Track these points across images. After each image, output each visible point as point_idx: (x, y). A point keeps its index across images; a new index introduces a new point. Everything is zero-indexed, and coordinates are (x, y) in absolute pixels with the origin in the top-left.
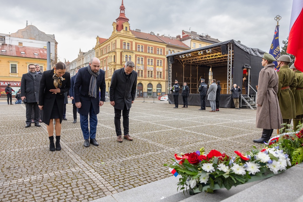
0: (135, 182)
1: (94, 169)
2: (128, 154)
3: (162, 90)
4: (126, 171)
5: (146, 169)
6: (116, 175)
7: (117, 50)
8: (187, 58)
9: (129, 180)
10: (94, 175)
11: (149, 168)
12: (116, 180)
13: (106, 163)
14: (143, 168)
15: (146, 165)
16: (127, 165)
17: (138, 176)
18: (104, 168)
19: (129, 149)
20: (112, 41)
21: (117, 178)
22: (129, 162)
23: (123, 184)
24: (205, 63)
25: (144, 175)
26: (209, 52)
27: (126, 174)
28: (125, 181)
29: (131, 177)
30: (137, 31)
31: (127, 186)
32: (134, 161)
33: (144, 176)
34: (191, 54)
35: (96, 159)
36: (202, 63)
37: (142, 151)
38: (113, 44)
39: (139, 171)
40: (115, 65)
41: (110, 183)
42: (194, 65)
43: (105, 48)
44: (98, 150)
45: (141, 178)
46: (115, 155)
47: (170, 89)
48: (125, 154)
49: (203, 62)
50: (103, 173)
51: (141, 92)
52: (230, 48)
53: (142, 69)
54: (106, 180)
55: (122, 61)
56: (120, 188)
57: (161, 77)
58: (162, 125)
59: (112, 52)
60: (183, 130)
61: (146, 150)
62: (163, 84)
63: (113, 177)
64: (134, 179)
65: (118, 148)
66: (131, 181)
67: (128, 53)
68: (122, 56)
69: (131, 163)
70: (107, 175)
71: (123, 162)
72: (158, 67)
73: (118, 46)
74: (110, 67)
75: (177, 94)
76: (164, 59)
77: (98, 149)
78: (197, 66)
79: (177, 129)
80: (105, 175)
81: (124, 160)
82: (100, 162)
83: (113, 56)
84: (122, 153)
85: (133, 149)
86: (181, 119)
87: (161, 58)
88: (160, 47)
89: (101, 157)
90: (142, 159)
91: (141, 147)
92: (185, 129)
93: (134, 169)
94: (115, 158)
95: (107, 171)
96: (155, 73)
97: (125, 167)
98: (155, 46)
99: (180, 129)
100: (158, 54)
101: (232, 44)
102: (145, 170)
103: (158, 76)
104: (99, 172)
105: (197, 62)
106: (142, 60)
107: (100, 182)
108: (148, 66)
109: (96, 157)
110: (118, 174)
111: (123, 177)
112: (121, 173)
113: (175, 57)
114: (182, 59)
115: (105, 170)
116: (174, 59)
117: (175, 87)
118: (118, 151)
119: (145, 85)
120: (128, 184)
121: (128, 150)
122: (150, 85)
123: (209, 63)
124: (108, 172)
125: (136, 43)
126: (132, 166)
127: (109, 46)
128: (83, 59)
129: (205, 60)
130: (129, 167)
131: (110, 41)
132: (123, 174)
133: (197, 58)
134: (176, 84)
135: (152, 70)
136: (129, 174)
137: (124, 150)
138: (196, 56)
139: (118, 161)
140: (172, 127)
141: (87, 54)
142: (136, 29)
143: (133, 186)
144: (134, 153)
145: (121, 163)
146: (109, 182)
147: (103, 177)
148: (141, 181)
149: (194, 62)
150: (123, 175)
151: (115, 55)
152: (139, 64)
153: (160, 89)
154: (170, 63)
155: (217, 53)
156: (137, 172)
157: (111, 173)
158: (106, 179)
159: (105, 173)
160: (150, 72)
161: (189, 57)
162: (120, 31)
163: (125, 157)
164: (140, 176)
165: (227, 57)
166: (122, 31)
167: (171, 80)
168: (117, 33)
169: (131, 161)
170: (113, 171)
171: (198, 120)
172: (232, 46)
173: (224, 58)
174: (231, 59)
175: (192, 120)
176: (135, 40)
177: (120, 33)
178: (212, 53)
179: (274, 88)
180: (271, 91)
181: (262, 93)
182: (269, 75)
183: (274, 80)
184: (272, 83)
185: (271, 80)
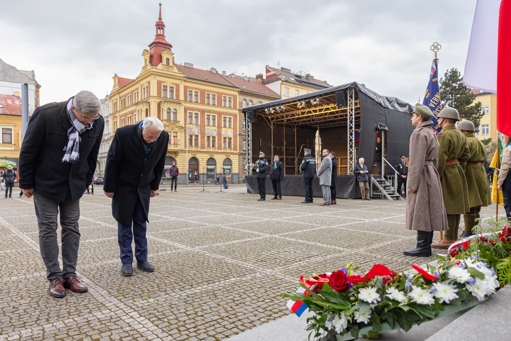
0: (216, 330)
1: (137, 311)
3: (233, 170)
4: (197, 312)
5: (232, 308)
6: (179, 320)
7: (151, 100)
8: (278, 113)
9: (205, 329)
10: (139, 322)
12: (181, 329)
13: (158, 300)
14: (226, 306)
15: (229, 301)
16: (196, 302)
17: (220, 321)
18: (155, 309)
19: (194, 274)
20: (142, 83)
21: (182, 326)
22: (198, 296)
23: (195, 336)
24: (308, 123)
25: (230, 318)
26: (315, 103)
27: (197, 319)
28: (199, 330)
29: (207, 323)
30: (186, 66)
32: (208, 295)
33: (231, 321)
34: (285, 107)
35: (137, 293)
36: (303, 122)
37: (218, 276)
38: (144, 88)
39: (220, 311)
41: (171, 335)
42: (290, 125)
43: (129, 95)
46: (171, 286)
48: (188, 282)
49: (304, 119)
50: (156, 319)
52: (351, 97)
53: (197, 133)
54: (163, 331)
57: (230, 147)
58: (244, 231)
59: (143, 102)
60: (282, 238)
62: (235, 159)
63: (176, 323)
64: (214, 325)
66: (208, 329)
67: (172, 104)
68: (161, 110)
69: (202, 298)
70: (164, 322)
71: (188, 297)
72: (225, 129)
73: (154, 91)
75: (262, 176)
76: (235, 116)
78: (294, 127)
79: (271, 236)
80: (160, 322)
81: (190, 293)
82: (146, 299)
83: (145, 110)
84: (183, 282)
85: (200, 273)
86: (275, 219)
87: (230, 114)
89: (145, 289)
90: (220, 290)
92: (286, 236)
93: (210, 309)
94: (172, 290)
95: (161, 313)
96: (220, 139)
97: (193, 305)
99: (277, 236)
100: (225, 107)
102: (230, 309)
103: (225, 145)
105: (295, 120)
106: (197, 117)
107: (153, 334)
108: (208, 127)
110: (183, 319)
111: (193, 323)
112: (189, 316)
114: (268, 115)
115: (158, 312)
116: (255, 115)
117: (259, 163)
119: (203, 160)
120: (205, 336)
121: (193, 276)
122: (211, 161)
123: (315, 121)
124: (164, 316)
125: (186, 88)
126: (205, 303)
127: (136, 92)
129: (309, 116)
130: (200, 304)
131: (137, 82)
132: (193, 319)
133: (294, 113)
134: (261, 159)
135: (215, 134)
136: (203, 318)
137: (185, 275)
138: (293, 109)
139: (179, 296)
140: (262, 234)
144: (205, 280)
145: (185, 299)
146: (170, 333)
147: (157, 326)
148: (227, 328)
149: (290, 120)
150: (193, 321)
151: (148, 108)
152: (191, 123)
153: (229, 167)
154: (248, 122)
155: (328, 104)
156: (217, 313)
157: (170, 318)
158: (163, 329)
160: (211, 138)
161: (282, 112)
162: (157, 66)
163: (190, 288)
164: (223, 320)
165: (346, 111)
166: (160, 66)
167: (251, 152)
168: (151, 70)
169: (202, 295)
170: (173, 313)
171: (304, 220)
172: (355, 94)
173: (340, 113)
174: (353, 114)
175: (293, 220)
176: (183, 82)
177: (156, 68)
178: (321, 105)
179: (433, 161)
180: (431, 167)
181: (417, 170)
182: (427, 140)
183: (434, 148)
184: (431, 153)
185: (431, 149)
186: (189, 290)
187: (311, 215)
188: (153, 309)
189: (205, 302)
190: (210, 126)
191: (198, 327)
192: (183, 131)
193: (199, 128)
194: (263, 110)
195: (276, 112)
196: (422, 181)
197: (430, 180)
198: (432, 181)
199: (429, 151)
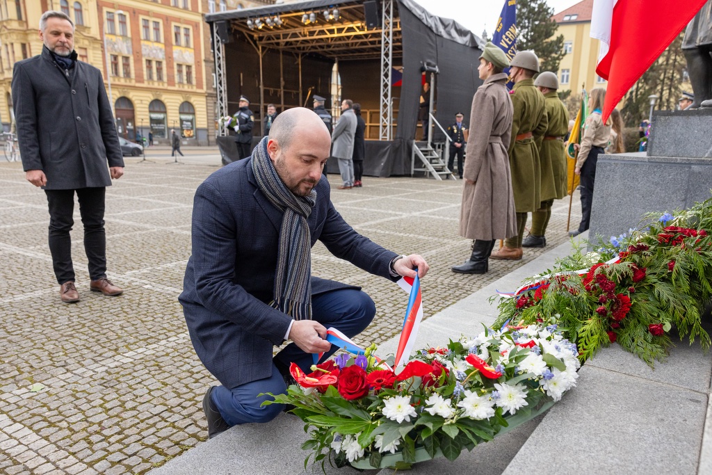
0: (158, 434)
1: (7, 413)
2: (120, 345)
3: (197, 123)
4: (124, 403)
5: (187, 387)
6: (91, 423)
8: (270, 30)
9: (138, 434)
10: (10, 436)
11: (197, 381)
12: (94, 438)
13: (49, 386)
14: (177, 385)
15: (184, 375)
16: (124, 382)
17: (165, 415)
18: (44, 405)
19: (122, 328)
21: (96, 432)
22: (128, 371)
23: (120, 450)
24: (320, 50)
25: (184, 408)
26: (331, 17)
27: (124, 415)
28: (127, 437)
29: (142, 421)
31: (135, 454)
32: (146, 367)
33: (185, 412)
34: (281, 19)
35: (7, 376)
36: (313, 47)
39: (166, 396)
41: (74, 454)
42: (291, 51)
44: (10, 341)
45: (176, 417)
46: (78, 354)
47: (227, 123)
48: (109, 344)
49: (314, 44)
50: (45, 424)
51: (130, 126)
52: (388, 12)
53: (125, 53)
54: (58, 447)
56: (113, 464)
57: (189, 81)
62: (200, 104)
63: (83, 429)
64: (154, 425)
65: (84, 325)
66: (144, 434)
68: (49, 2)
69: (135, 374)
70: (61, 429)
71: (110, 374)
72: (179, 48)
75: (245, 139)
76: (196, 26)
77: (10, 338)
78: (297, 55)
80: (52, 430)
81: (112, 365)
82: (26, 386)
84: (99, 344)
85: (133, 325)
87: (187, 22)
89: (25, 365)
90: (167, 354)
93: (149, 393)
94: (79, 362)
95: (56, 412)
96: (170, 67)
97: (118, 390)
100: (176, 6)
102: (185, 390)
103: (181, 77)
104: (28, 422)
105: (299, 45)
106: (123, 23)
107: (39, 455)
108: (146, 43)
109: (8, 368)
110: (97, 419)
111: (117, 424)
112: (110, 412)
113: (234, 24)
114: (253, 31)
115: (50, 410)
116: (229, 30)
117: (239, 117)
118: (86, 337)
119: (142, 103)
120: (137, 447)
121: (120, 332)
122: (157, 105)
123: (331, 49)
124: (61, 418)
126: (140, 383)
129: (322, 39)
130: (130, 387)
132: (117, 416)
133: (297, 31)
134: (243, 109)
135: (161, 56)
136: (135, 413)
137: (105, 331)
138: (296, 25)
139: (92, 373)
143: (154, 451)
144: (141, 338)
145: (103, 378)
146: (71, 450)
147: (46, 438)
148: (178, 428)
149: (291, 43)
150: (117, 420)
152: (113, 33)
153: (190, 117)
154: (218, 41)
155: (352, 21)
156: (161, 401)
157: (73, 419)
158: (59, 443)
159: (49, 422)
160: (154, 65)
161: (276, 28)
163: (114, 356)
164: (172, 412)
165: (379, 35)
167: (225, 95)
169: (136, 368)
170: (79, 409)
172: (393, 7)
173: (371, 37)
174: (390, 42)
178: (340, 21)
179: (502, 136)
180: (498, 145)
181: (479, 151)
182: (494, 104)
183: (504, 117)
184: (500, 124)
185: (500, 118)
186: (111, 360)
188: (39, 404)
189: (140, 380)
190: (149, 41)
191: (126, 432)
192: (98, 46)
193: (130, 42)
194: (244, 21)
195: (266, 28)
196: (483, 167)
197: (495, 166)
198: (497, 167)
199: (497, 122)
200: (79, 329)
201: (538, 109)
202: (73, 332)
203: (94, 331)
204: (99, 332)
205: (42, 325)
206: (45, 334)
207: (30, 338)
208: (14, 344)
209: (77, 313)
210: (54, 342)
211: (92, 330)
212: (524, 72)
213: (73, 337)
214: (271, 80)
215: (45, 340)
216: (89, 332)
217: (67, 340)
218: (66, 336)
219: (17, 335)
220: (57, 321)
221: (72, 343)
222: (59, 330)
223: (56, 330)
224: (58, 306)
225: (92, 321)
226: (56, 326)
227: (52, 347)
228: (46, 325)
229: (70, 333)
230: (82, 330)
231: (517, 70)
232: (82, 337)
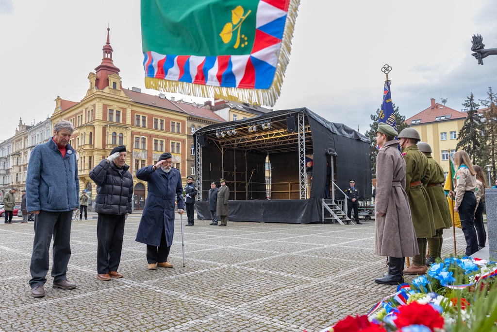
7: (96, 124)
8: (229, 138)
20: (86, 106)
24: (258, 148)
26: (266, 127)
30: (134, 90)
36: (253, 146)
37: (172, 319)
38: (89, 112)
40: (92, 151)
42: (241, 149)
43: (72, 118)
44: (70, 325)
49: (255, 144)
51: (142, 200)
52: (301, 122)
53: (143, 158)
55: (106, 143)
59: (86, 126)
61: (179, 315)
65: (118, 315)
67: (118, 128)
68: (107, 134)
73: (99, 115)
74: (81, 154)
76: (184, 141)
83: (89, 134)
85: (151, 316)
86: (230, 247)
87: (179, 140)
88: (177, 120)
91: (169, 310)
98: (166, 118)
100: (173, 132)
101: (305, 114)
105: (245, 146)
106: (144, 142)
108: (155, 152)
113: (208, 136)
114: (218, 139)
116: (205, 139)
118: (120, 324)
123: (265, 147)
125: (133, 112)
127: (80, 115)
128: (26, 138)
129: (260, 141)
131: (82, 105)
133: (245, 137)
138: (244, 134)
141: (35, 130)
142: (133, 88)
149: (241, 145)
151: (92, 131)
152: (138, 148)
154: (198, 146)
155: (278, 129)
161: (232, 136)
162: (103, 89)
165: (297, 136)
166: (106, 90)
167: (201, 177)
168: (97, 93)
171: (261, 247)
172: (305, 119)
174: (304, 139)
175: (249, 247)
176: (130, 106)
177: (102, 92)
178: (271, 130)
179: (401, 182)
180: (400, 189)
181: (385, 192)
182: (393, 159)
183: (401, 168)
184: (399, 173)
185: (398, 169)
187: (267, 241)
190: (157, 151)
192: (129, 155)
193: (146, 153)
194: (214, 134)
195: (227, 136)
196: (390, 203)
197: (399, 202)
198: (401, 203)
199: (397, 171)
200: (115, 318)
201: (424, 164)
202: (111, 320)
203: (125, 320)
204: (128, 320)
205: (91, 314)
206: (93, 321)
207: (83, 323)
208: (73, 327)
209: (114, 307)
210: (98, 326)
211: (123, 318)
212: (409, 140)
213: (111, 323)
214: (228, 167)
215: (93, 325)
216: (122, 320)
217: (107, 325)
218: (107, 322)
219: (75, 321)
220: (101, 312)
221: (110, 327)
222: (102, 318)
223: (100, 318)
224: (101, 302)
225: (123, 312)
226: (100, 315)
227: (97, 329)
228: (94, 314)
229: (109, 320)
230: (117, 319)
231: (404, 140)
232: (117, 324)
